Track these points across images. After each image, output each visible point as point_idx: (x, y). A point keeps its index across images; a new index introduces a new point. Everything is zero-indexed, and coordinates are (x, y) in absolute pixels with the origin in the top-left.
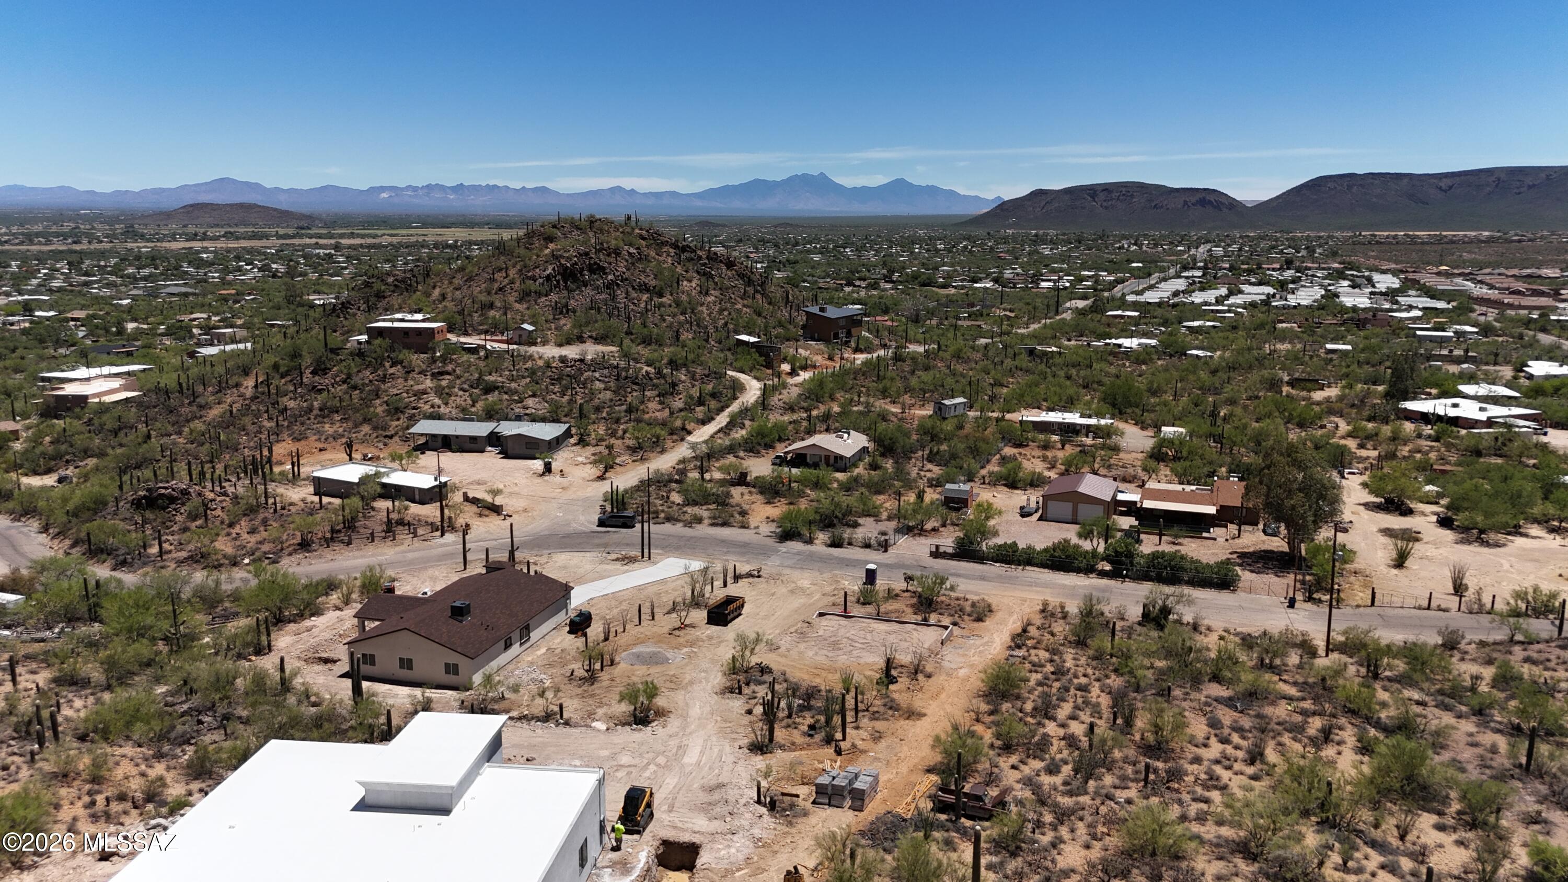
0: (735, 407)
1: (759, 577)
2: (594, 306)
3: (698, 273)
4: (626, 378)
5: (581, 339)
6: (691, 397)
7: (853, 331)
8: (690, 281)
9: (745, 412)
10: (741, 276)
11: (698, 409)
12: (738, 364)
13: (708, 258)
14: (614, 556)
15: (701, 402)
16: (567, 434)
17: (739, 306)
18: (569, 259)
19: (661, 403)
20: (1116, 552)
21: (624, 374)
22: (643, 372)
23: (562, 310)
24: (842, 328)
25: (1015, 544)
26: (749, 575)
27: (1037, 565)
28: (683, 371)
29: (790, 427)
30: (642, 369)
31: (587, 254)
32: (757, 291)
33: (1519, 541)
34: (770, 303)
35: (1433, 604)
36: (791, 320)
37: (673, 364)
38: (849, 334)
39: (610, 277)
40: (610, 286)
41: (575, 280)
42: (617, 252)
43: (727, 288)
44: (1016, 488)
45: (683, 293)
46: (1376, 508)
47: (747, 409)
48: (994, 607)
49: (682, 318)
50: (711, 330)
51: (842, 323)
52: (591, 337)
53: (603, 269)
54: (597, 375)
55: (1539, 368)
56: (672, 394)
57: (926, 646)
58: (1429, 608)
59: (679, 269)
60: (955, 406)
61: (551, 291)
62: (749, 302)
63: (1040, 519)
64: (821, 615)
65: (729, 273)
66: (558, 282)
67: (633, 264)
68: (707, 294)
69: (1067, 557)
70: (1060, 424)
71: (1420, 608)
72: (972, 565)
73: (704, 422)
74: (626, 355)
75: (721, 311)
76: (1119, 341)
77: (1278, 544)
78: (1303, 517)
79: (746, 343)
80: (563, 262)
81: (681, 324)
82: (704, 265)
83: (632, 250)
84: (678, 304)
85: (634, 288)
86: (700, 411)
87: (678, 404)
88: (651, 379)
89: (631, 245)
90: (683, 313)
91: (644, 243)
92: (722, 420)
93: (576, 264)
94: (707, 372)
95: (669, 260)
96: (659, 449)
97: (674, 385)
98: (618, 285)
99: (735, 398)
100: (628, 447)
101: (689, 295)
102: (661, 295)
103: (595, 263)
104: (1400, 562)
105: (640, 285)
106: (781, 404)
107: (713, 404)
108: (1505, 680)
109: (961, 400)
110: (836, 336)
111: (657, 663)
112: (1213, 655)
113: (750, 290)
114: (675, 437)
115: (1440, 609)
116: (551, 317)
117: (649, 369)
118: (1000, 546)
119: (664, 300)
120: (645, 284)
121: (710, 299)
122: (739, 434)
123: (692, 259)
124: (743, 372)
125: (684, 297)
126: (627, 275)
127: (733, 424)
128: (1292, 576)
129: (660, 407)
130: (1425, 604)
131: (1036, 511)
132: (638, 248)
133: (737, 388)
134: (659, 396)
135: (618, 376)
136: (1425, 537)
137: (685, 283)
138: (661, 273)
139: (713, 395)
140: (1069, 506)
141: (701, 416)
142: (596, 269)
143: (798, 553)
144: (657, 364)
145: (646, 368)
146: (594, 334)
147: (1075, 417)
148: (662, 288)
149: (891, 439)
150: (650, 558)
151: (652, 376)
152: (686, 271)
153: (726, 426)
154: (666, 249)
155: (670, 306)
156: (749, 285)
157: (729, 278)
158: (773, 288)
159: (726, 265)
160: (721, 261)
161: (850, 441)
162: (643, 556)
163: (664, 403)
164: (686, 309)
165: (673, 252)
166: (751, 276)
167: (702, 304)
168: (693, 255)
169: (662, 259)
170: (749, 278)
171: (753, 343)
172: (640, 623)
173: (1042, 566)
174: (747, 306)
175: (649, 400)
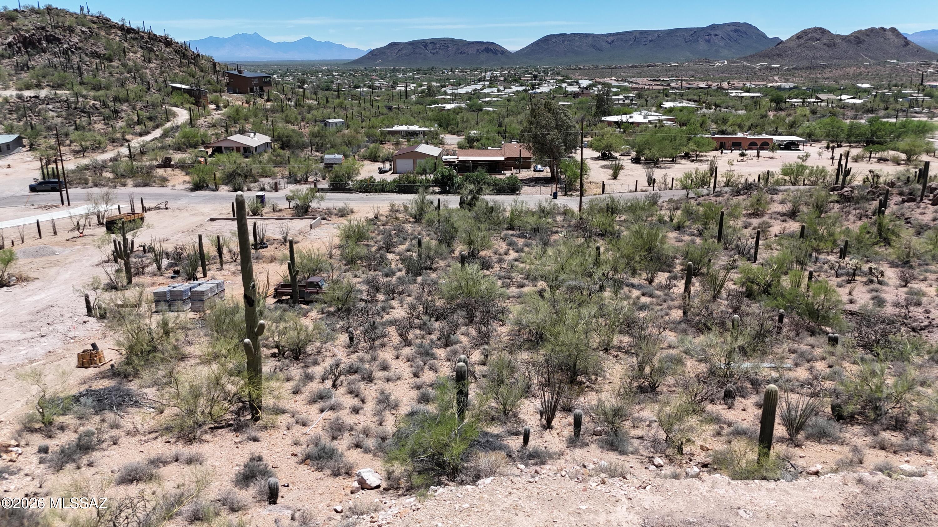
0: (168, 125)
1: (167, 209)
2: (51, 65)
3: (142, 48)
4: (76, 108)
5: (39, 86)
6: (130, 119)
7: (265, 88)
8: (135, 53)
9: (176, 128)
10: (177, 51)
11: (136, 127)
12: (173, 101)
13: (149, 38)
14: (36, 206)
15: (139, 122)
16: (18, 143)
17: (177, 71)
18: (27, 31)
19: (105, 124)
20: (443, 176)
21: (73, 106)
22: (91, 104)
23: (25, 67)
24: (256, 85)
26: (157, 208)
27: (388, 192)
28: (126, 104)
29: (213, 137)
30: (88, 103)
31: (43, 28)
32: (191, 63)
33: (676, 166)
34: (202, 71)
35: (638, 189)
36: (218, 82)
37: (116, 99)
38: (262, 89)
39: (65, 46)
40: (65, 53)
41: (34, 47)
42: (71, 30)
43: (166, 60)
44: (377, 161)
45: (130, 60)
46: (598, 159)
47: (178, 127)
48: (355, 211)
49: (129, 75)
50: (152, 82)
51: (255, 81)
52: (48, 85)
53: (59, 40)
54: (50, 107)
55: (667, 105)
56: (116, 118)
57: (297, 229)
58: (636, 191)
59: (126, 45)
60: (336, 123)
61: (14, 55)
62: (185, 69)
63: (393, 173)
64: (212, 220)
65: (167, 49)
66: (19, 48)
67: (85, 38)
68: (150, 62)
69: (409, 183)
70: (406, 131)
71: (631, 192)
72: (342, 194)
73: (141, 135)
74: (76, 95)
75: (162, 73)
76: (443, 105)
77: (547, 172)
79: (180, 89)
80: (22, 33)
81: (127, 79)
82: (146, 42)
83: (84, 29)
84: (124, 65)
85: (86, 55)
86: (138, 129)
87: (120, 124)
88: (97, 108)
89: (83, 25)
90: (129, 72)
91: (95, 26)
92: (158, 133)
93: (34, 35)
94: (145, 105)
95: (118, 38)
96: (100, 151)
97: (116, 112)
98: (72, 52)
99: (168, 121)
100: (74, 151)
101: (135, 62)
102: (111, 61)
103: (51, 35)
104: (615, 177)
105: (92, 53)
106: (206, 124)
107: (150, 124)
108: (688, 213)
109: (341, 120)
110: (252, 90)
111: (43, 256)
112: (508, 214)
113: (185, 61)
114: (115, 144)
115: (642, 191)
116: (13, 72)
117: (96, 102)
118: (361, 181)
119: (113, 64)
120: (96, 53)
121: (152, 65)
122: (168, 141)
123: (136, 38)
124: (177, 106)
125: (131, 63)
126: (80, 45)
127: (165, 135)
128: (554, 186)
129: (105, 127)
130: (634, 189)
131: (390, 170)
132: (89, 28)
133: (169, 116)
134: (104, 120)
135: (69, 107)
136: (625, 167)
137: (131, 54)
138: (111, 45)
139: (150, 119)
140: (411, 162)
141: (138, 131)
142: (51, 39)
143: (206, 196)
144: (102, 99)
145: (92, 102)
146: (51, 84)
147: (415, 128)
148: (110, 55)
149: (287, 137)
150: (69, 204)
151: (98, 106)
152: (132, 47)
153: (160, 137)
154: (113, 31)
155: (118, 67)
156: (184, 59)
157: (168, 53)
158: (203, 62)
159: (165, 43)
160: (160, 41)
161: (255, 138)
162: (63, 204)
163: (108, 124)
164: (131, 69)
165: (119, 33)
166: (186, 52)
167: (146, 68)
168: (137, 36)
169: (111, 37)
170: (184, 53)
171: (184, 89)
172: (40, 237)
173: (392, 192)
174: (184, 72)
175: (95, 123)
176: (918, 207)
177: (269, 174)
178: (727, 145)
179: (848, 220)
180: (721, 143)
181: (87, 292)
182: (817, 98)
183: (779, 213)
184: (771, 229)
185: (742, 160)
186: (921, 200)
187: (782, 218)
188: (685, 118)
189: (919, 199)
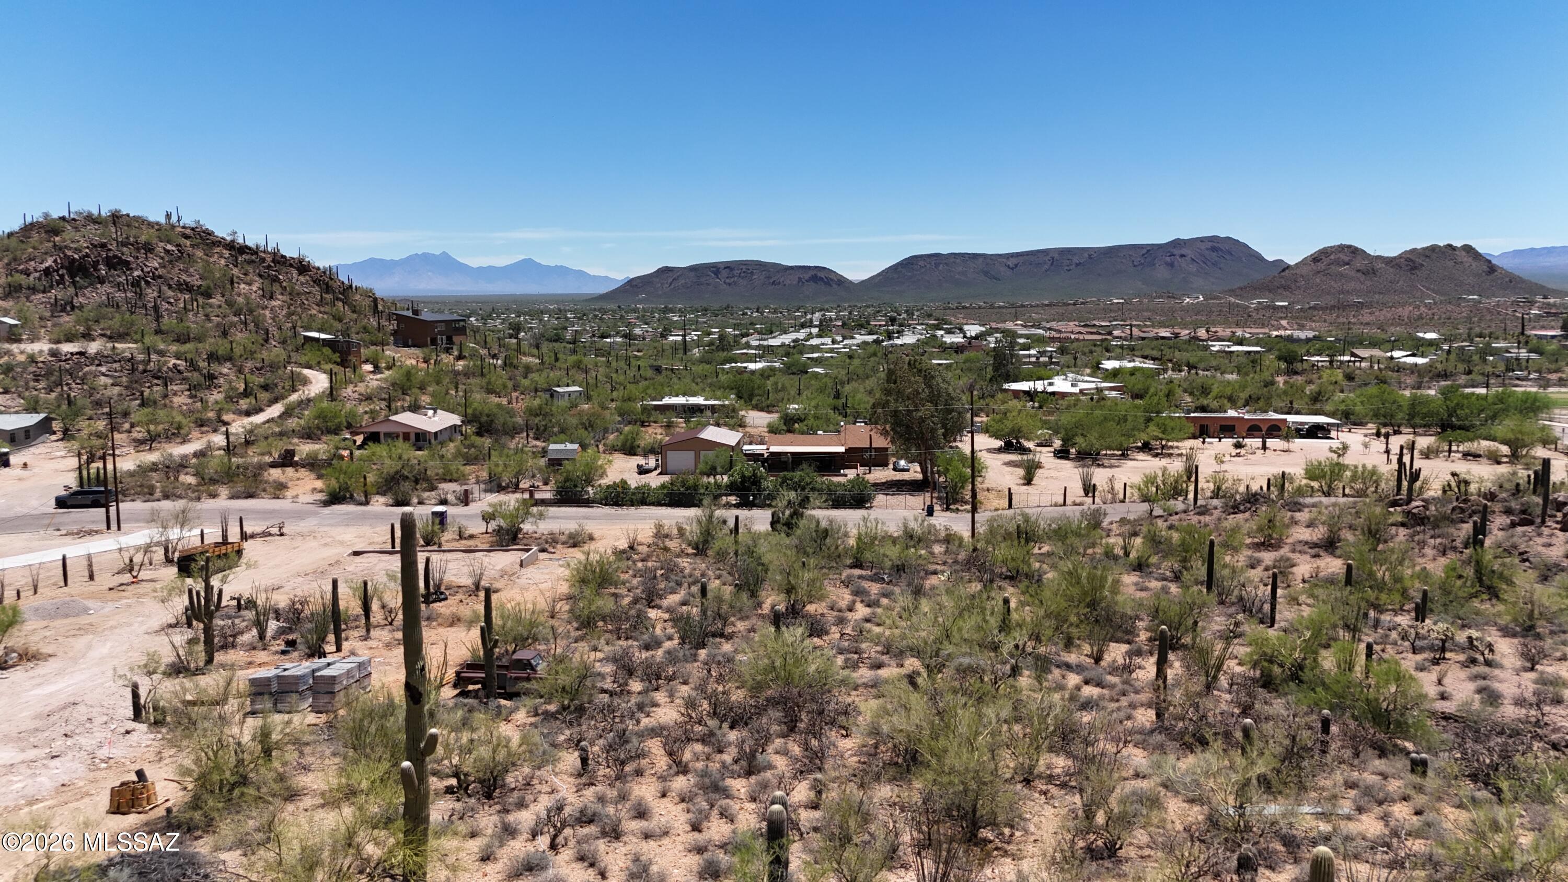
0: (294, 397)
1: (282, 535)
2: (112, 303)
3: (260, 276)
4: (145, 371)
5: (87, 336)
6: (233, 389)
7: (456, 339)
8: (249, 284)
9: (306, 403)
10: (316, 282)
11: (241, 402)
12: (303, 359)
13: (273, 261)
14: (64, 532)
15: (246, 394)
16: (44, 427)
17: (314, 312)
18: (77, 250)
19: (191, 397)
20: (743, 477)
21: (141, 367)
22: (170, 365)
23: (67, 306)
24: (441, 333)
25: (624, 482)
26: (266, 534)
27: (653, 504)
28: (228, 365)
29: (366, 417)
30: (166, 362)
31: (103, 246)
32: (338, 299)
33: (1130, 463)
34: (354, 312)
35: (1069, 501)
36: (380, 328)
37: (212, 357)
38: (450, 340)
39: (136, 273)
40: (136, 284)
41: (86, 275)
42: (148, 248)
43: (298, 294)
44: (635, 455)
45: (239, 295)
46: (1000, 450)
47: (309, 400)
48: (595, 536)
49: (236, 319)
50: (273, 330)
51: (441, 327)
52: (103, 335)
53: (127, 264)
54: (103, 369)
55: (1109, 365)
56: (209, 388)
57: (498, 568)
58: (1064, 504)
59: (235, 271)
60: (570, 394)
61: (52, 287)
62: (327, 308)
63: (660, 474)
64: (356, 554)
65: (302, 278)
66: (62, 276)
67: (170, 262)
68: (271, 298)
69: (687, 489)
70: (683, 406)
71: (1056, 505)
72: (575, 509)
73: (248, 414)
74: (148, 351)
75: (290, 315)
76: (745, 365)
77: (915, 472)
79: (317, 340)
80: (69, 253)
81: (233, 325)
82: (269, 267)
83: (169, 247)
84: (230, 304)
85: (170, 287)
86: (244, 404)
87: (216, 396)
88: (179, 372)
89: (169, 242)
90: (237, 313)
91: (188, 243)
92: (275, 410)
93: (87, 255)
94: (259, 365)
95: (223, 262)
96: (179, 440)
97: (211, 377)
98: (147, 283)
99: (294, 390)
100: (135, 440)
101: (247, 298)
102: (209, 296)
103: (115, 257)
104: (1028, 480)
105: (179, 284)
106: (356, 395)
107: (264, 396)
108: (1154, 541)
109: (577, 388)
110: (434, 342)
111: (67, 616)
112: (852, 542)
113: (329, 297)
114: (205, 429)
115: (1075, 504)
116: (48, 314)
117: (179, 362)
118: (608, 487)
119: (212, 301)
120: (187, 284)
121: (274, 303)
122: (292, 423)
123: (253, 262)
124: (310, 368)
125: (241, 300)
126: (161, 271)
127: (287, 413)
128: (928, 495)
129: (190, 401)
130: (1061, 500)
131: (655, 469)
132: (178, 245)
133: (297, 382)
134: (189, 390)
135: (133, 370)
136: (1046, 465)
137: (242, 286)
138: (211, 272)
139: (265, 387)
140: (691, 454)
141: (244, 407)
142: (116, 263)
143: (347, 514)
144: (189, 356)
145: (173, 361)
146: (108, 333)
147: (699, 400)
148: (209, 287)
149: (488, 416)
150: (119, 529)
151: (181, 368)
152: (245, 274)
153: (280, 417)
154: (217, 250)
155: (220, 307)
156: (327, 292)
157: (302, 284)
158: (357, 297)
159: (298, 269)
160: (291, 265)
161: (436, 419)
162: (109, 527)
163: (196, 396)
164: (241, 309)
165: (226, 253)
166: (331, 283)
167: (266, 308)
168: (254, 257)
169: (212, 260)
170: (327, 284)
171: (324, 340)
172: (66, 584)
173: (659, 504)
174: (325, 313)
175: (175, 394)
176: (1540, 535)
177: (455, 476)
178: (1211, 430)
179: (1423, 556)
180: (1202, 427)
181: (136, 678)
182: (1353, 355)
183: (1306, 543)
184: (1295, 569)
185: (1238, 455)
186: (1543, 522)
187: (1313, 551)
188: (1140, 386)
189: (1539, 520)
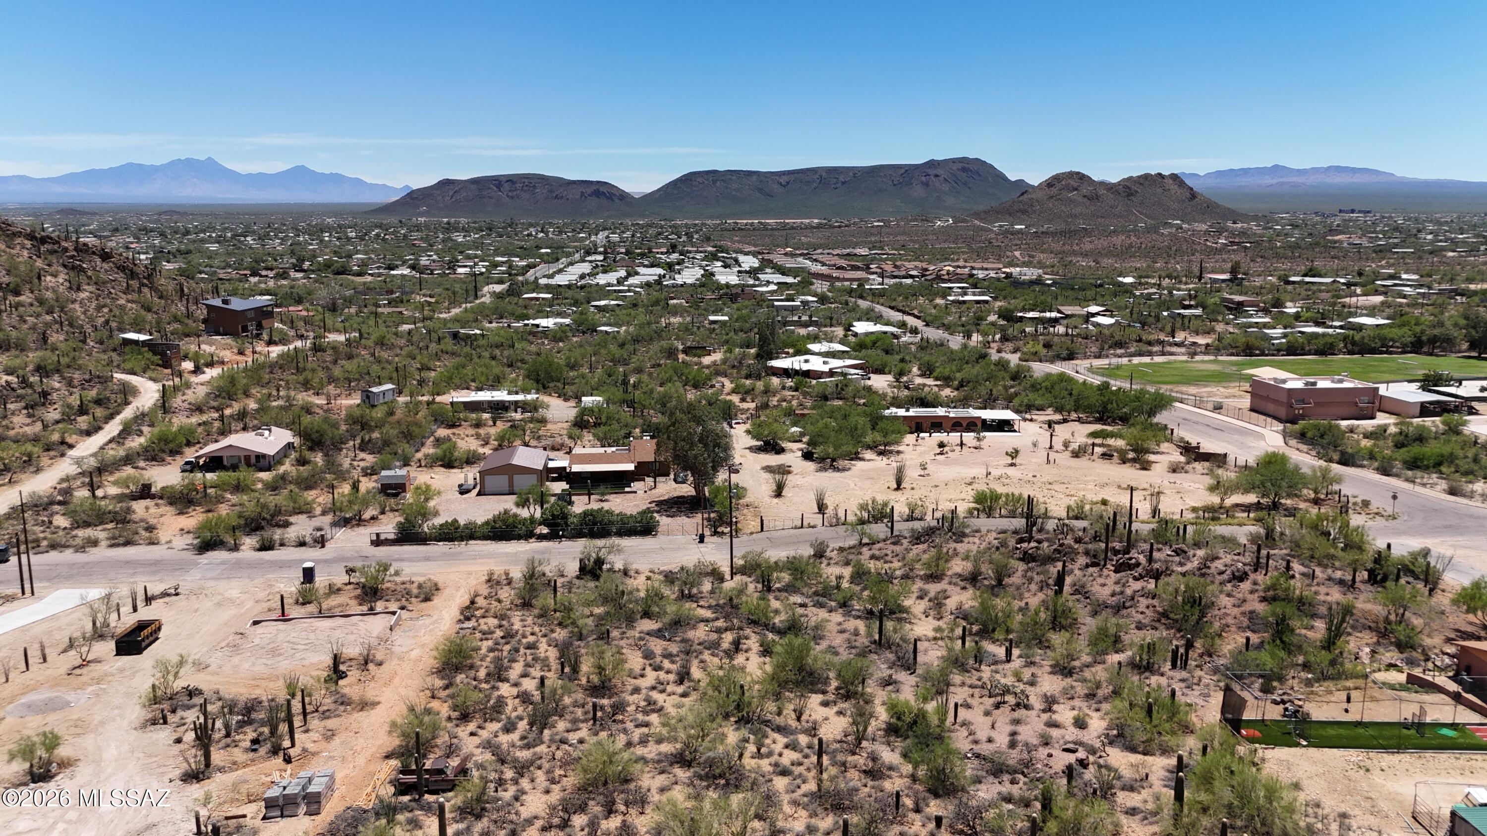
0: (128, 413)
1: (177, 594)
3: (65, 266)
6: (69, 406)
7: (264, 323)
8: (55, 276)
9: (141, 417)
10: (121, 268)
11: (79, 419)
12: (128, 366)
13: (76, 249)
15: (83, 410)
17: (122, 302)
19: (29, 416)
20: (553, 515)
24: (251, 320)
25: (455, 521)
26: (165, 595)
27: (479, 538)
28: (56, 377)
29: (200, 430)
32: (143, 285)
33: (859, 464)
34: (161, 297)
35: (805, 524)
36: (189, 315)
37: (42, 370)
38: (260, 326)
43: (105, 283)
44: (453, 467)
45: (47, 289)
46: (760, 449)
47: (143, 415)
48: (440, 585)
49: (49, 318)
50: (88, 329)
51: (251, 315)
55: (859, 327)
56: (44, 404)
57: (374, 635)
58: (802, 527)
59: (39, 263)
60: (384, 393)
62: (135, 296)
63: (479, 494)
64: (256, 623)
65: (106, 266)
68: (79, 289)
69: (508, 526)
70: (489, 402)
71: (796, 528)
72: (416, 547)
73: (88, 433)
75: (99, 308)
76: (537, 322)
77: (687, 490)
78: (705, 465)
79: (136, 342)
81: (47, 325)
82: (72, 257)
84: (41, 302)
86: (83, 422)
87: (53, 414)
88: (13, 389)
90: (50, 312)
92: (113, 428)
94: (87, 377)
95: (25, 253)
96: (32, 469)
97: (45, 394)
99: (127, 403)
101: (54, 291)
102: (17, 293)
104: (779, 492)
106: (186, 405)
107: (99, 412)
108: (859, 575)
109: (390, 386)
110: (245, 329)
111: (54, 710)
113: (135, 283)
114: (52, 453)
115: (810, 526)
117: (10, 378)
118: (442, 525)
119: (22, 298)
121: (83, 295)
122: (136, 442)
123: (56, 252)
124: (135, 374)
125: (49, 295)
127: (127, 431)
128: (700, 515)
129: (28, 421)
130: (799, 524)
131: (474, 488)
133: (127, 393)
134: (26, 408)
136: (794, 469)
137: (49, 278)
138: (16, 268)
139: (98, 402)
140: (505, 478)
141: (84, 426)
143: (223, 563)
144: (20, 372)
147: (501, 395)
148: (18, 285)
149: (317, 432)
150: (33, 593)
151: (15, 386)
152: (49, 265)
153: (119, 435)
154: (19, 240)
155: (31, 305)
156: (132, 279)
157: (106, 271)
158: (163, 281)
159: (101, 257)
160: (94, 253)
161: (272, 438)
162: (23, 593)
163: (34, 416)
164: (52, 307)
165: (28, 244)
166: (135, 268)
167: (74, 301)
168: (56, 247)
169: (13, 252)
170: (131, 271)
171: (143, 342)
172: (28, 669)
173: (485, 538)
174: (132, 302)
175: (13, 414)
176: (1100, 576)
177: (304, 508)
178: (924, 426)
179: (1029, 591)
182: (1059, 312)
183: (960, 575)
184: (948, 601)
185: (941, 453)
187: (962, 584)
188: (879, 362)
